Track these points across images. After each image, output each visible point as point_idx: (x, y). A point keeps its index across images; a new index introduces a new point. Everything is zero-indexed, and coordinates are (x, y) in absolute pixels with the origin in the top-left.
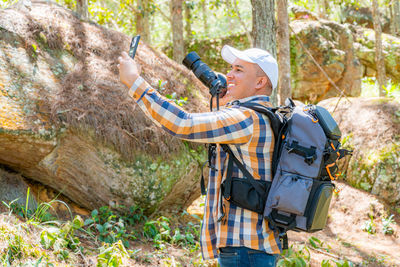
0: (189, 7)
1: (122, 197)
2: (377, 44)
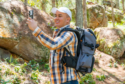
1: (38, 57)
2: (112, 11)
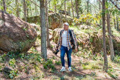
0: (28, 10)
1: (14, 49)
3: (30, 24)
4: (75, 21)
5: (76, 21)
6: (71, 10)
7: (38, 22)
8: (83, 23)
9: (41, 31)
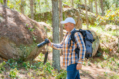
0: (35, 4)
2: (86, 14)
3: (39, 22)
4: (99, 19)
5: (101, 19)
6: (94, 4)
7: (48, 20)
8: (110, 22)
9: (53, 33)
